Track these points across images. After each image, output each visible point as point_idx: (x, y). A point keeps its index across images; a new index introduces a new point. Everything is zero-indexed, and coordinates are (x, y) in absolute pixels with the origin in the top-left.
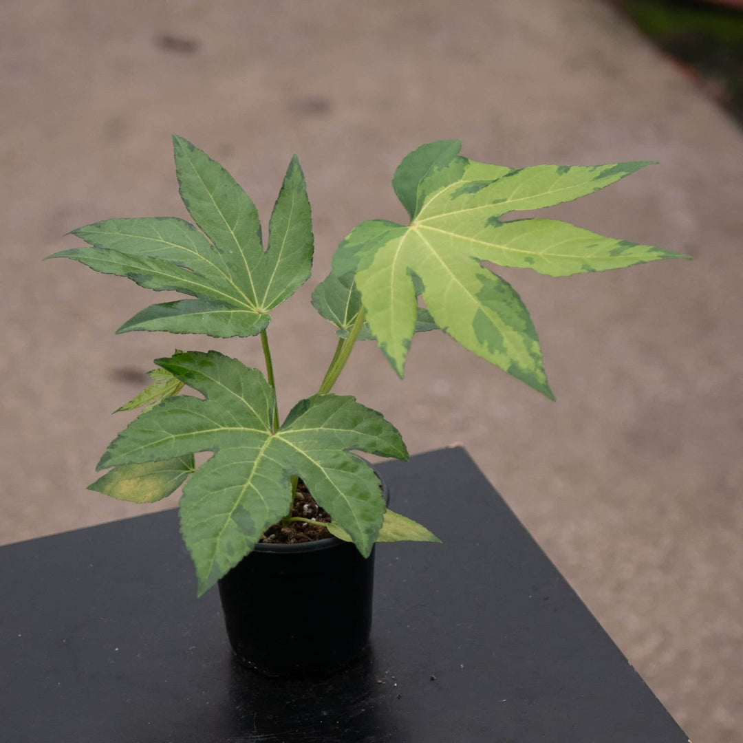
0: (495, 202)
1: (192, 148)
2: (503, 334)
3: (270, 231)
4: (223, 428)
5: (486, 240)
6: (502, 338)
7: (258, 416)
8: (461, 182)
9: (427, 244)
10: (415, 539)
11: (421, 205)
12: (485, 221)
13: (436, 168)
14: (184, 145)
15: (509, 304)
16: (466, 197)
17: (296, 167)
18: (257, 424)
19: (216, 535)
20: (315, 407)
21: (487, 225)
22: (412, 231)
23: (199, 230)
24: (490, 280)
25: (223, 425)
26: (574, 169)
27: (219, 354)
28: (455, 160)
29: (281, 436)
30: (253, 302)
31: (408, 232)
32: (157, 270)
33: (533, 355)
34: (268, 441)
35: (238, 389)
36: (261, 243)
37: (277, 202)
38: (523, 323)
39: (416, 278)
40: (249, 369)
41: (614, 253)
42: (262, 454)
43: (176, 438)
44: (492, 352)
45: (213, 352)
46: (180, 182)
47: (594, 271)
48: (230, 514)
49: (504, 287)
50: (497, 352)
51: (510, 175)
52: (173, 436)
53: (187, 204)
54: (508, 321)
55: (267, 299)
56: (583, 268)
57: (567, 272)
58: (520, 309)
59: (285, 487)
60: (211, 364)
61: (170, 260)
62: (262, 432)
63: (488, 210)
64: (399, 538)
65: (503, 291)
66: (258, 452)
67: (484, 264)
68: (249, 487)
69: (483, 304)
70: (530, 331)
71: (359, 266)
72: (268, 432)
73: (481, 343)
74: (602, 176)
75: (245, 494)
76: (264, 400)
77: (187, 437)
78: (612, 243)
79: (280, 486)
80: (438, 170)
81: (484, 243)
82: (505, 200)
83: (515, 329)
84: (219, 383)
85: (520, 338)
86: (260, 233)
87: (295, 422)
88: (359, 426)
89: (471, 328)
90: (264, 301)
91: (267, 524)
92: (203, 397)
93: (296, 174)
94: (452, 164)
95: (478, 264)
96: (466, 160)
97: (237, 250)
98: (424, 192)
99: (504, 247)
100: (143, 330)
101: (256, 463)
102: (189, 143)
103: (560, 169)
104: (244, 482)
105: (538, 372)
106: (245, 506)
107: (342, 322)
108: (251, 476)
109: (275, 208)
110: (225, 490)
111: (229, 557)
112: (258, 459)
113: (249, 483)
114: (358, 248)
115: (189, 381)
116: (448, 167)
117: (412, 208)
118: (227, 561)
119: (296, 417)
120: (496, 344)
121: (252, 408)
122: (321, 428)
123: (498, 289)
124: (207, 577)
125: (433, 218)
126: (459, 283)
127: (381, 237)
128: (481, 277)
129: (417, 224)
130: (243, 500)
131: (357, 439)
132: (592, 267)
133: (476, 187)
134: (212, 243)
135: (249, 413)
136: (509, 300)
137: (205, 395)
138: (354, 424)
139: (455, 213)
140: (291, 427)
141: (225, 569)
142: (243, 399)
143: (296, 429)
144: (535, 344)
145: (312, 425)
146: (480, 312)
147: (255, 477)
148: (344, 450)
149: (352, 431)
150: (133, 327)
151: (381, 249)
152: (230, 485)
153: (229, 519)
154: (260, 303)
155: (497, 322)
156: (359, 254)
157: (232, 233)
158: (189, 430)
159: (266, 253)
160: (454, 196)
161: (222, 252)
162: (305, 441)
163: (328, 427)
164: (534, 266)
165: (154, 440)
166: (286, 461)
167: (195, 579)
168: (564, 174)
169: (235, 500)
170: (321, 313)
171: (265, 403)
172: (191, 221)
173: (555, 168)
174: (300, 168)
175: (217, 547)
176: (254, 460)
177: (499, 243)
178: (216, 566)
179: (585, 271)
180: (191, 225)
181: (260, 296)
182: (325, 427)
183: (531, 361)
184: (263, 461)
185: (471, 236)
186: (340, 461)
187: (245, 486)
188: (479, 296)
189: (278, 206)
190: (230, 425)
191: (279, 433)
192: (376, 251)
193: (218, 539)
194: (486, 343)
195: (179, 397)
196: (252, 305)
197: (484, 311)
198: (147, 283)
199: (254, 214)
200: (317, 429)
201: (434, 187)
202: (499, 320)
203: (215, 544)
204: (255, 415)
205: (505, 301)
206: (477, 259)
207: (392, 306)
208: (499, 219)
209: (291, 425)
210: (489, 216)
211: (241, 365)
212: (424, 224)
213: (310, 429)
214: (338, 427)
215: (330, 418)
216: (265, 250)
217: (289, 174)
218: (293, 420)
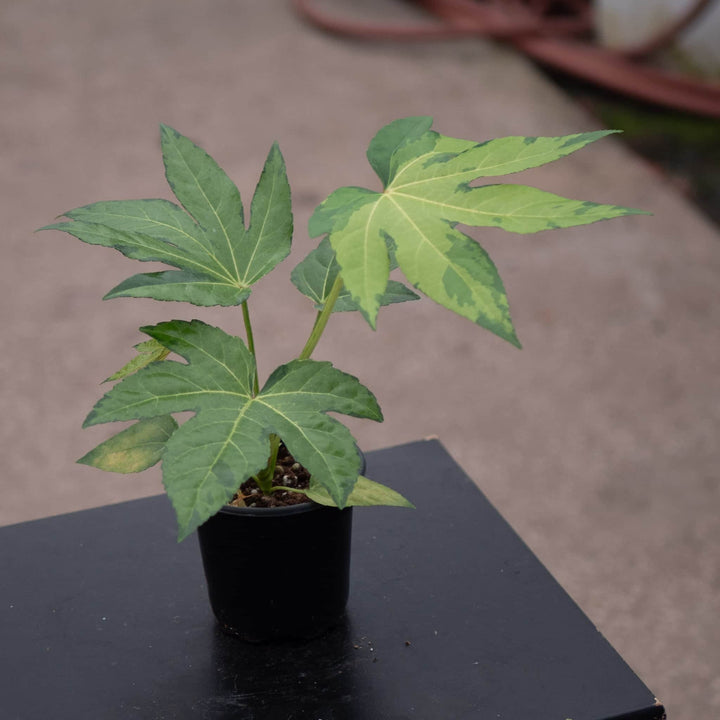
0: (464, 171)
1: (178, 135)
2: (472, 289)
3: (251, 212)
4: (205, 391)
5: (456, 205)
6: (471, 292)
7: (239, 381)
8: (432, 154)
9: (400, 208)
10: (390, 504)
11: (394, 174)
12: (456, 187)
13: (408, 140)
14: (170, 133)
15: (478, 261)
16: (437, 166)
17: (276, 153)
18: (237, 389)
19: (196, 486)
20: (293, 372)
21: (456, 191)
22: (386, 197)
23: (184, 210)
24: (459, 239)
25: (205, 388)
26: (540, 140)
27: (202, 323)
28: (427, 133)
29: (261, 399)
30: (235, 277)
31: (382, 198)
32: (143, 244)
33: (500, 307)
34: (249, 403)
35: (220, 356)
36: (243, 222)
37: (258, 185)
38: (491, 277)
39: (388, 238)
40: (230, 337)
41: (578, 212)
42: (242, 415)
43: (160, 399)
44: (461, 304)
45: (196, 321)
46: (166, 166)
47: (559, 228)
48: (211, 467)
49: (472, 245)
50: (466, 304)
51: (478, 146)
52: (157, 397)
53: (173, 186)
54: (476, 277)
55: (248, 274)
56: (548, 225)
57: (533, 230)
58: (488, 266)
59: (264, 444)
60: (194, 332)
61: (155, 236)
62: (243, 395)
63: (458, 178)
64: (374, 503)
65: (472, 249)
66: (238, 413)
67: (454, 225)
68: (229, 444)
69: (453, 262)
70: (498, 285)
71: (334, 228)
72: (249, 396)
73: (451, 296)
74: (567, 144)
75: (226, 449)
76: (245, 365)
77: (169, 398)
78: (577, 204)
79: (259, 443)
80: (412, 142)
81: (453, 207)
82: (474, 168)
83: (483, 284)
84: (201, 349)
85: (488, 292)
86: (242, 214)
87: (274, 387)
88: (336, 390)
89: (441, 284)
90: (245, 277)
91: (246, 476)
92: (186, 362)
93: (277, 160)
94: (425, 137)
95: (448, 225)
96: (437, 135)
97: (220, 228)
98: (396, 162)
99: (473, 211)
100: (129, 296)
101: (236, 422)
102: (174, 130)
103: (526, 139)
104: (225, 440)
105: (506, 322)
106: (225, 460)
107: (320, 298)
108: (231, 434)
109: (256, 191)
110: (206, 446)
111: (209, 507)
112: (238, 419)
113: (229, 440)
114: (334, 212)
115: (173, 347)
116: (419, 139)
117: (385, 176)
118: (207, 509)
119: (275, 382)
120: (465, 297)
121: (232, 374)
122: (299, 392)
123: (467, 246)
124: (187, 524)
125: (405, 186)
126: (430, 243)
127: (355, 202)
128: (451, 237)
129: (391, 191)
130: (223, 455)
131: (333, 402)
132: (557, 225)
133: (447, 158)
134: (195, 222)
135: (231, 378)
136: (478, 258)
137: (188, 361)
138: (331, 388)
139: (427, 180)
141: (205, 517)
142: (224, 365)
143: (275, 393)
144: (503, 296)
145: (290, 389)
146: (449, 269)
147: (234, 435)
148: (321, 412)
149: (329, 394)
150: (119, 294)
151: (355, 213)
152: (211, 442)
153: (210, 472)
154: (242, 279)
155: (466, 278)
156: (335, 217)
157: (216, 213)
158: (171, 392)
159: (247, 232)
160: (425, 165)
161: (205, 230)
162: (284, 403)
163: (307, 390)
164: (502, 225)
165: (140, 400)
166: (266, 421)
167: (176, 526)
168: (531, 145)
169: (215, 456)
170: (300, 289)
171: (246, 369)
172: (177, 202)
173: (522, 139)
174: (280, 152)
175: (198, 496)
176: (234, 420)
177: (469, 207)
178: (196, 514)
179: (550, 228)
180: (176, 206)
181: (242, 272)
182: (303, 391)
183: (499, 313)
184: (243, 421)
185: (441, 201)
186: (317, 421)
187: (226, 443)
188: (448, 254)
189: (259, 189)
190: (212, 389)
191: (258, 397)
192: (351, 214)
193: (199, 490)
194: (455, 297)
195: (163, 362)
196: (234, 280)
197: (454, 268)
198: (133, 254)
199: (237, 195)
200: (295, 393)
201: (406, 158)
202: (468, 276)
203: (195, 494)
204: (235, 380)
205: (474, 258)
206: (447, 221)
207: (366, 264)
208: (470, 185)
209: (271, 390)
210: (459, 183)
211: (223, 333)
212: (396, 191)
213: (288, 393)
214: (315, 391)
215: (308, 382)
216: (247, 229)
217: (270, 159)
218: (272, 385)
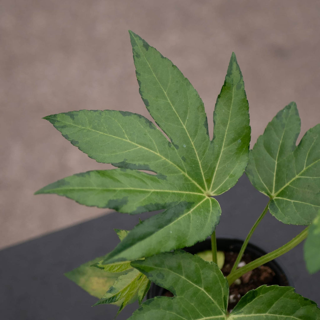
1: (146, 46)
3: (214, 122)
7: (216, 303)
14: (139, 43)
17: (234, 66)
18: (215, 311)
20: (261, 295)
23: (158, 128)
30: (203, 187)
36: (208, 133)
53: (146, 103)
55: (214, 184)
62: (220, 316)
76: (220, 288)
84: (183, 277)
86: (206, 125)
87: (245, 307)
88: (297, 313)
90: (212, 186)
93: (235, 72)
97: (188, 143)
102: (144, 41)
107: (271, 191)
109: (217, 101)
119: (246, 304)
121: (210, 297)
122: (267, 314)
135: (209, 302)
140: (242, 312)
142: (203, 289)
143: (246, 314)
145: (259, 311)
149: (292, 317)
154: (209, 187)
157: (185, 127)
159: (212, 142)
161: (177, 147)
163: (274, 313)
171: (221, 291)
172: (151, 119)
174: (238, 66)
180: (150, 123)
181: (209, 181)
182: (270, 313)
189: (219, 100)
191: (232, 316)
196: (203, 190)
198: (124, 207)
199: (202, 106)
200: (264, 314)
204: (213, 303)
209: (242, 309)
213: (258, 315)
214: (281, 314)
215: (274, 305)
216: (211, 139)
217: (229, 74)
218: (243, 306)
